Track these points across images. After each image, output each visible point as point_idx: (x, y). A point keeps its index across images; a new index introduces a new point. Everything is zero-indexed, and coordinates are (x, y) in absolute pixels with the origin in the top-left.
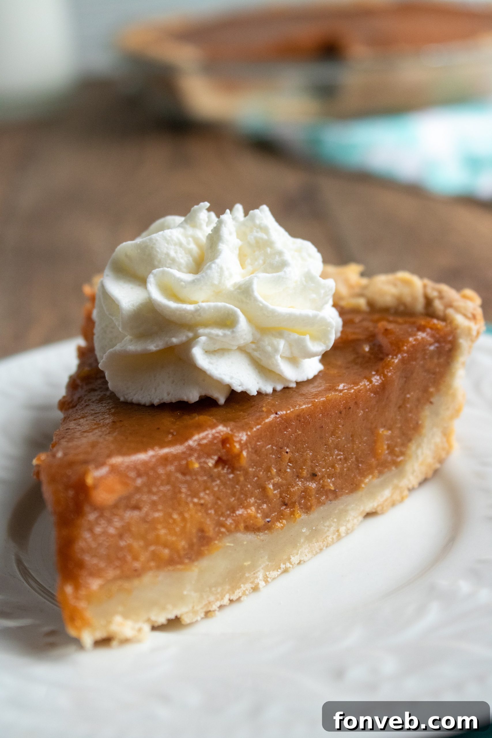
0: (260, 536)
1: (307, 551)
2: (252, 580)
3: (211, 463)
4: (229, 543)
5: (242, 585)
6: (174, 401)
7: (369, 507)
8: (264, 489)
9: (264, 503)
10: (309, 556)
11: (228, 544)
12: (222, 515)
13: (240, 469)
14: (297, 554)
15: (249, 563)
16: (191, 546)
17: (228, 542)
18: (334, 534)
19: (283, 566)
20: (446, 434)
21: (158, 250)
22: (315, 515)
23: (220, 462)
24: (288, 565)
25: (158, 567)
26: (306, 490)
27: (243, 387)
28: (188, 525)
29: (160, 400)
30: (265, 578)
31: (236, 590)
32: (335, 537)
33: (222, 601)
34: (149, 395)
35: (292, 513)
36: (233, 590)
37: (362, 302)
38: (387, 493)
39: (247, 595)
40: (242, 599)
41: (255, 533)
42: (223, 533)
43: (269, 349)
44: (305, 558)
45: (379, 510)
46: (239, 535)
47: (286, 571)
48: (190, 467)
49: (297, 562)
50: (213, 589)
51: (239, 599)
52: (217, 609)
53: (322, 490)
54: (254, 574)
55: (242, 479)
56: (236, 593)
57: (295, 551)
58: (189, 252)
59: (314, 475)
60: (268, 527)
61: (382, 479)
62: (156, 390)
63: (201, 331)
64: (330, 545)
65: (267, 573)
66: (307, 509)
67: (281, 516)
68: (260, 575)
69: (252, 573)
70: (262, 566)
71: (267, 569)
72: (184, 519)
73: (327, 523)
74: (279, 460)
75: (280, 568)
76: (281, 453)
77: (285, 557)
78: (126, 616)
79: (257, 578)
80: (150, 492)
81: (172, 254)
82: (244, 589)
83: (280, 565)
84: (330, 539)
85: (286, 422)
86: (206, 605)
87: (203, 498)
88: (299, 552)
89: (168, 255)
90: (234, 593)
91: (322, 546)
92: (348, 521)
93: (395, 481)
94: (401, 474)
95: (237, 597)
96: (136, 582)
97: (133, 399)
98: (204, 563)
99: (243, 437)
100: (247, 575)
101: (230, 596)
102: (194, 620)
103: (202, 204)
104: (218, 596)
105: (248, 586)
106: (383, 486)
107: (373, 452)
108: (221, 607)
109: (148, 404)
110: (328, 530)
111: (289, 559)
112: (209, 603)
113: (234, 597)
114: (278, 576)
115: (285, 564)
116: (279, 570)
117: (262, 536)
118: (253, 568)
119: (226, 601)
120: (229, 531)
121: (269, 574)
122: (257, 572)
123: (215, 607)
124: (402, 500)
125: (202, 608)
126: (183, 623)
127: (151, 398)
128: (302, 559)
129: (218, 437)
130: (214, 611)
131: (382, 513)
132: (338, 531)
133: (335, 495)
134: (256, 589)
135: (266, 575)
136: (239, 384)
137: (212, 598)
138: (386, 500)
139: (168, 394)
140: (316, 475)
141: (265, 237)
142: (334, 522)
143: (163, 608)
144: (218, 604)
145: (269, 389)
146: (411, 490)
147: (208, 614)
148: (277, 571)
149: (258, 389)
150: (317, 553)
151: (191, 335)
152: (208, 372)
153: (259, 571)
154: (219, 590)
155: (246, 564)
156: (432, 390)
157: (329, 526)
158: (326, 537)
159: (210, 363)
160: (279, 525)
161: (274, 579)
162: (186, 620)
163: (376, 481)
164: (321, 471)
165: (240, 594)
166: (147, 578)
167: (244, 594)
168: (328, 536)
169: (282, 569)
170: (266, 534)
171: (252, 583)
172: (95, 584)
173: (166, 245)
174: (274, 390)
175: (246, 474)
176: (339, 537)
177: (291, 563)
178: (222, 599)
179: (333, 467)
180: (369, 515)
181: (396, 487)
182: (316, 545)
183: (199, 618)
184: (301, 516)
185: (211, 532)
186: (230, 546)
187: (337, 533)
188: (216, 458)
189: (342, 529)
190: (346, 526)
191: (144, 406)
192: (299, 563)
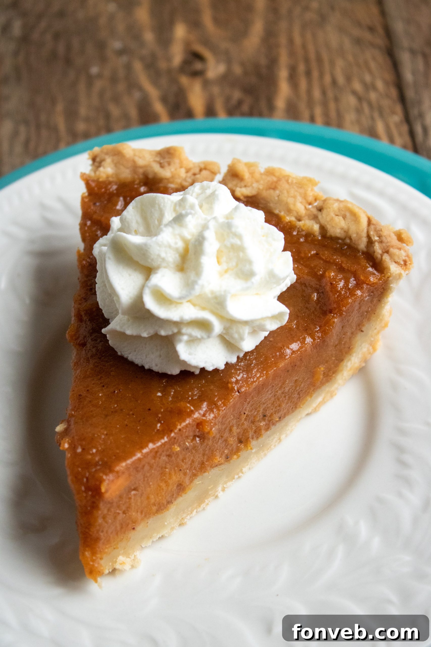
0: (221, 467)
1: (255, 460)
2: (214, 494)
3: (187, 442)
4: (198, 482)
5: (206, 500)
6: (160, 372)
9: (225, 449)
10: (256, 463)
12: (195, 469)
13: (210, 438)
14: (248, 465)
15: (212, 486)
16: (172, 496)
19: (236, 477)
20: (373, 344)
24: (240, 474)
25: (149, 518)
26: (257, 428)
27: (214, 366)
28: (171, 486)
29: (149, 367)
30: (223, 489)
31: (201, 504)
32: (277, 443)
33: (191, 514)
34: (141, 359)
35: (246, 445)
36: (199, 506)
37: (316, 228)
38: (320, 399)
39: (210, 504)
40: (206, 508)
41: (217, 467)
42: (194, 479)
43: (236, 336)
44: (253, 465)
47: (238, 479)
48: (174, 451)
49: (247, 470)
50: (186, 510)
51: (203, 510)
52: (188, 520)
53: (270, 423)
54: (215, 490)
55: (210, 443)
56: (201, 507)
57: (246, 464)
58: (177, 250)
59: (264, 418)
60: (226, 461)
62: (146, 357)
63: (184, 330)
64: (273, 449)
66: (259, 437)
67: (237, 452)
68: (220, 488)
70: (222, 483)
71: (225, 483)
72: (167, 484)
73: (272, 438)
74: (239, 421)
75: (234, 479)
76: (240, 415)
77: (239, 470)
78: (126, 554)
79: (217, 491)
82: (207, 502)
83: (234, 477)
86: (180, 521)
87: (181, 466)
88: (249, 463)
91: (266, 452)
92: (288, 429)
93: (327, 389)
96: (132, 533)
97: (128, 357)
98: (180, 500)
100: (210, 493)
104: (189, 512)
105: (211, 499)
106: (317, 397)
107: (312, 384)
109: (140, 365)
110: (272, 442)
111: (242, 470)
112: (182, 519)
114: (232, 484)
115: (238, 474)
117: (223, 467)
118: (215, 486)
120: (199, 476)
121: (226, 485)
122: (217, 488)
123: (186, 519)
124: (331, 398)
125: (177, 524)
127: (142, 361)
128: (251, 467)
129: (193, 423)
130: (186, 522)
131: (315, 412)
132: (279, 439)
133: (279, 420)
134: (216, 498)
135: (224, 487)
137: (184, 515)
138: (319, 403)
139: (156, 365)
140: (266, 416)
141: (239, 243)
142: (277, 435)
145: (233, 360)
147: (181, 525)
148: (232, 481)
149: (225, 363)
150: (262, 459)
151: (176, 331)
152: (188, 363)
154: (190, 509)
155: (210, 488)
156: (364, 322)
158: (270, 446)
160: (235, 457)
161: (229, 486)
164: (269, 413)
165: (205, 506)
166: (140, 527)
167: (208, 504)
168: (272, 445)
169: (236, 479)
171: (213, 496)
173: (158, 248)
174: (238, 357)
177: (242, 472)
178: (191, 513)
181: (327, 392)
182: (262, 454)
183: (175, 530)
185: (186, 482)
186: (199, 483)
187: (278, 441)
188: (192, 438)
189: (283, 436)
190: (286, 433)
191: (137, 365)
192: (249, 470)
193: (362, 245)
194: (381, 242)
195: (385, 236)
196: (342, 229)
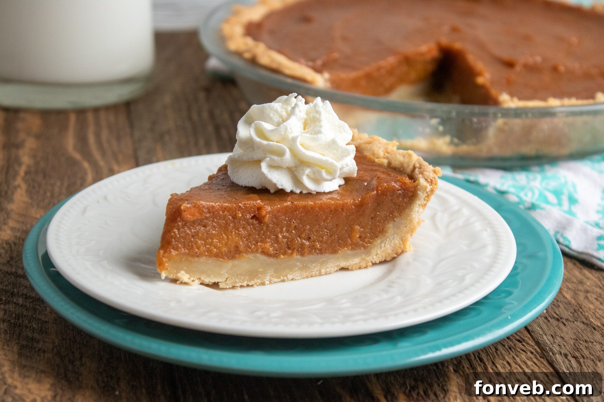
0: (270, 259)
1: (298, 275)
2: (262, 279)
3: (248, 216)
5: (256, 280)
7: (343, 264)
8: (277, 237)
9: (275, 243)
10: (299, 278)
11: (251, 257)
12: (250, 242)
13: (264, 223)
14: (292, 274)
15: (262, 270)
16: (230, 252)
17: (251, 256)
18: (317, 271)
19: (282, 278)
20: (403, 240)
21: (265, 112)
22: (306, 258)
23: (254, 217)
24: (285, 278)
25: (210, 256)
26: (303, 245)
27: (282, 187)
28: (230, 241)
30: (270, 280)
32: (317, 273)
34: (243, 181)
35: (292, 253)
36: (250, 280)
37: (385, 161)
38: (356, 261)
39: (257, 285)
40: (254, 286)
41: (268, 257)
42: (249, 251)
44: (296, 278)
45: (350, 268)
46: (259, 255)
47: (283, 281)
48: (237, 215)
49: (291, 278)
50: (239, 276)
51: (252, 286)
52: (239, 287)
53: (312, 248)
54: (264, 276)
55: (265, 228)
56: (251, 282)
57: (291, 273)
59: (309, 239)
60: (275, 256)
61: (353, 252)
63: (268, 155)
64: (314, 276)
65: (272, 278)
66: (302, 255)
67: (285, 253)
69: (263, 276)
70: (270, 274)
71: (272, 276)
72: (228, 239)
73: (314, 265)
74: (289, 226)
75: (280, 278)
76: (290, 222)
77: (284, 274)
78: (187, 272)
79: (265, 279)
80: (213, 221)
81: (272, 115)
82: (256, 282)
83: (280, 277)
84: (314, 273)
85: (296, 208)
86: (233, 282)
87: (241, 231)
88: (293, 274)
89: (269, 115)
90: (250, 282)
91: (308, 275)
92: (328, 267)
93: (363, 256)
94: (368, 253)
95: (251, 284)
96: (196, 259)
97: (236, 181)
98: (236, 262)
99: (269, 209)
100: (259, 275)
101: (247, 282)
102: (225, 287)
103: (294, 93)
104: (241, 280)
105: (259, 281)
106: (354, 256)
107: (350, 237)
108: (242, 286)
110: (314, 268)
112: (236, 282)
113: (250, 284)
114: (278, 282)
115: (283, 277)
116: (279, 279)
117: (272, 260)
118: (264, 273)
119: (245, 284)
120: (252, 252)
121: (273, 279)
122: (266, 276)
123: (238, 285)
124: (366, 267)
125: (231, 283)
126: (220, 287)
127: (243, 183)
128: (294, 278)
129: (256, 205)
130: (238, 287)
131: (352, 270)
132: (320, 271)
133: (321, 252)
134: (263, 284)
135: (271, 279)
136: (281, 185)
137: (237, 280)
138: (356, 264)
140: (310, 239)
141: (318, 116)
142: (318, 265)
143: (209, 276)
144: (240, 284)
145: (298, 191)
146: (374, 264)
147: (233, 287)
148: (278, 279)
149: (291, 190)
150: (304, 278)
151: (263, 156)
153: (267, 276)
154: (242, 278)
155: (260, 270)
156: (396, 214)
157: (316, 267)
158: (312, 271)
159: (269, 171)
160: (282, 256)
161: (275, 282)
162: (221, 286)
163: (349, 252)
164: (313, 237)
165: (253, 283)
166: (203, 259)
168: (313, 271)
169: (281, 279)
170: (275, 259)
171: (262, 280)
172: (174, 253)
173: (270, 110)
174: (301, 192)
175: (268, 227)
176: (320, 275)
177: (287, 278)
178: (243, 282)
179: (322, 238)
180: (343, 269)
181: (364, 259)
182: (305, 274)
183: (228, 287)
184: (296, 256)
185: (242, 248)
188: (252, 215)
189: (323, 271)
190: (326, 269)
191: (239, 185)
192: (292, 279)
193: (409, 170)
194: (420, 168)
195: (423, 165)
196: (400, 162)
